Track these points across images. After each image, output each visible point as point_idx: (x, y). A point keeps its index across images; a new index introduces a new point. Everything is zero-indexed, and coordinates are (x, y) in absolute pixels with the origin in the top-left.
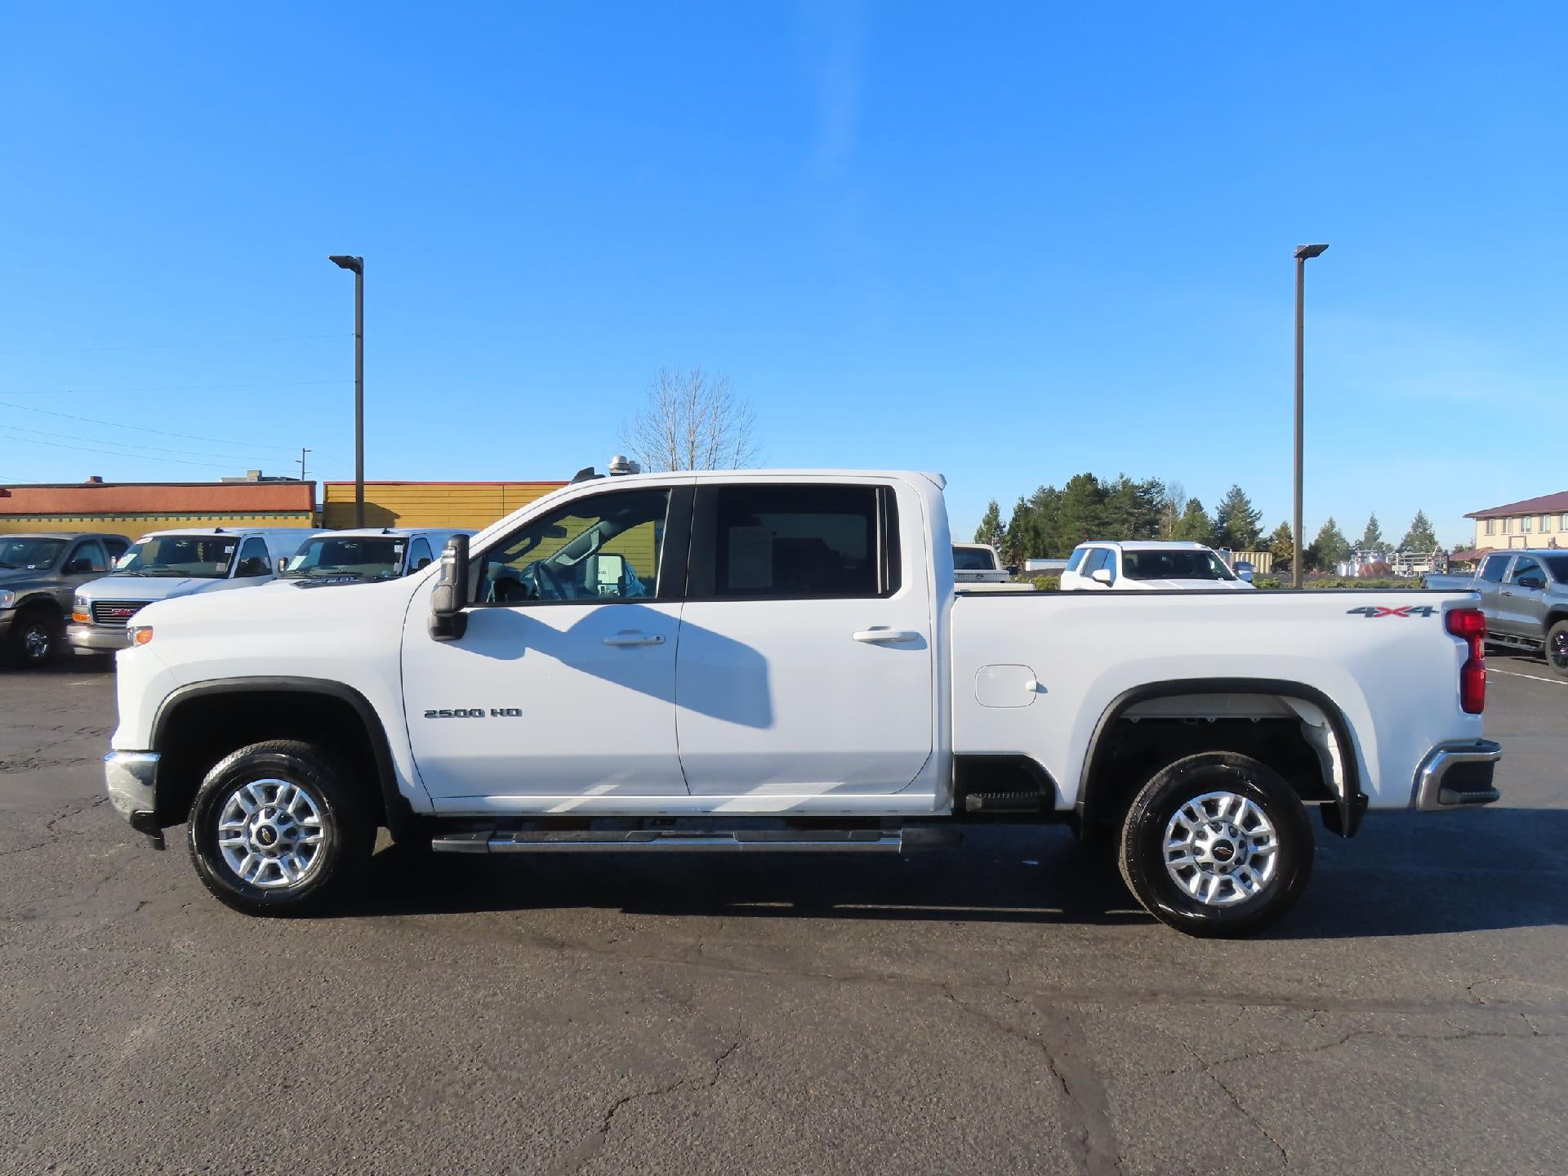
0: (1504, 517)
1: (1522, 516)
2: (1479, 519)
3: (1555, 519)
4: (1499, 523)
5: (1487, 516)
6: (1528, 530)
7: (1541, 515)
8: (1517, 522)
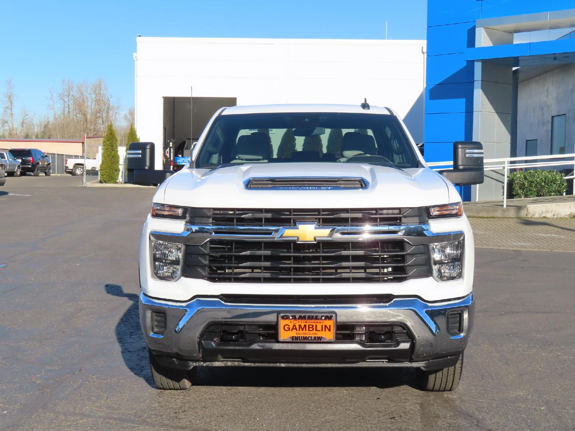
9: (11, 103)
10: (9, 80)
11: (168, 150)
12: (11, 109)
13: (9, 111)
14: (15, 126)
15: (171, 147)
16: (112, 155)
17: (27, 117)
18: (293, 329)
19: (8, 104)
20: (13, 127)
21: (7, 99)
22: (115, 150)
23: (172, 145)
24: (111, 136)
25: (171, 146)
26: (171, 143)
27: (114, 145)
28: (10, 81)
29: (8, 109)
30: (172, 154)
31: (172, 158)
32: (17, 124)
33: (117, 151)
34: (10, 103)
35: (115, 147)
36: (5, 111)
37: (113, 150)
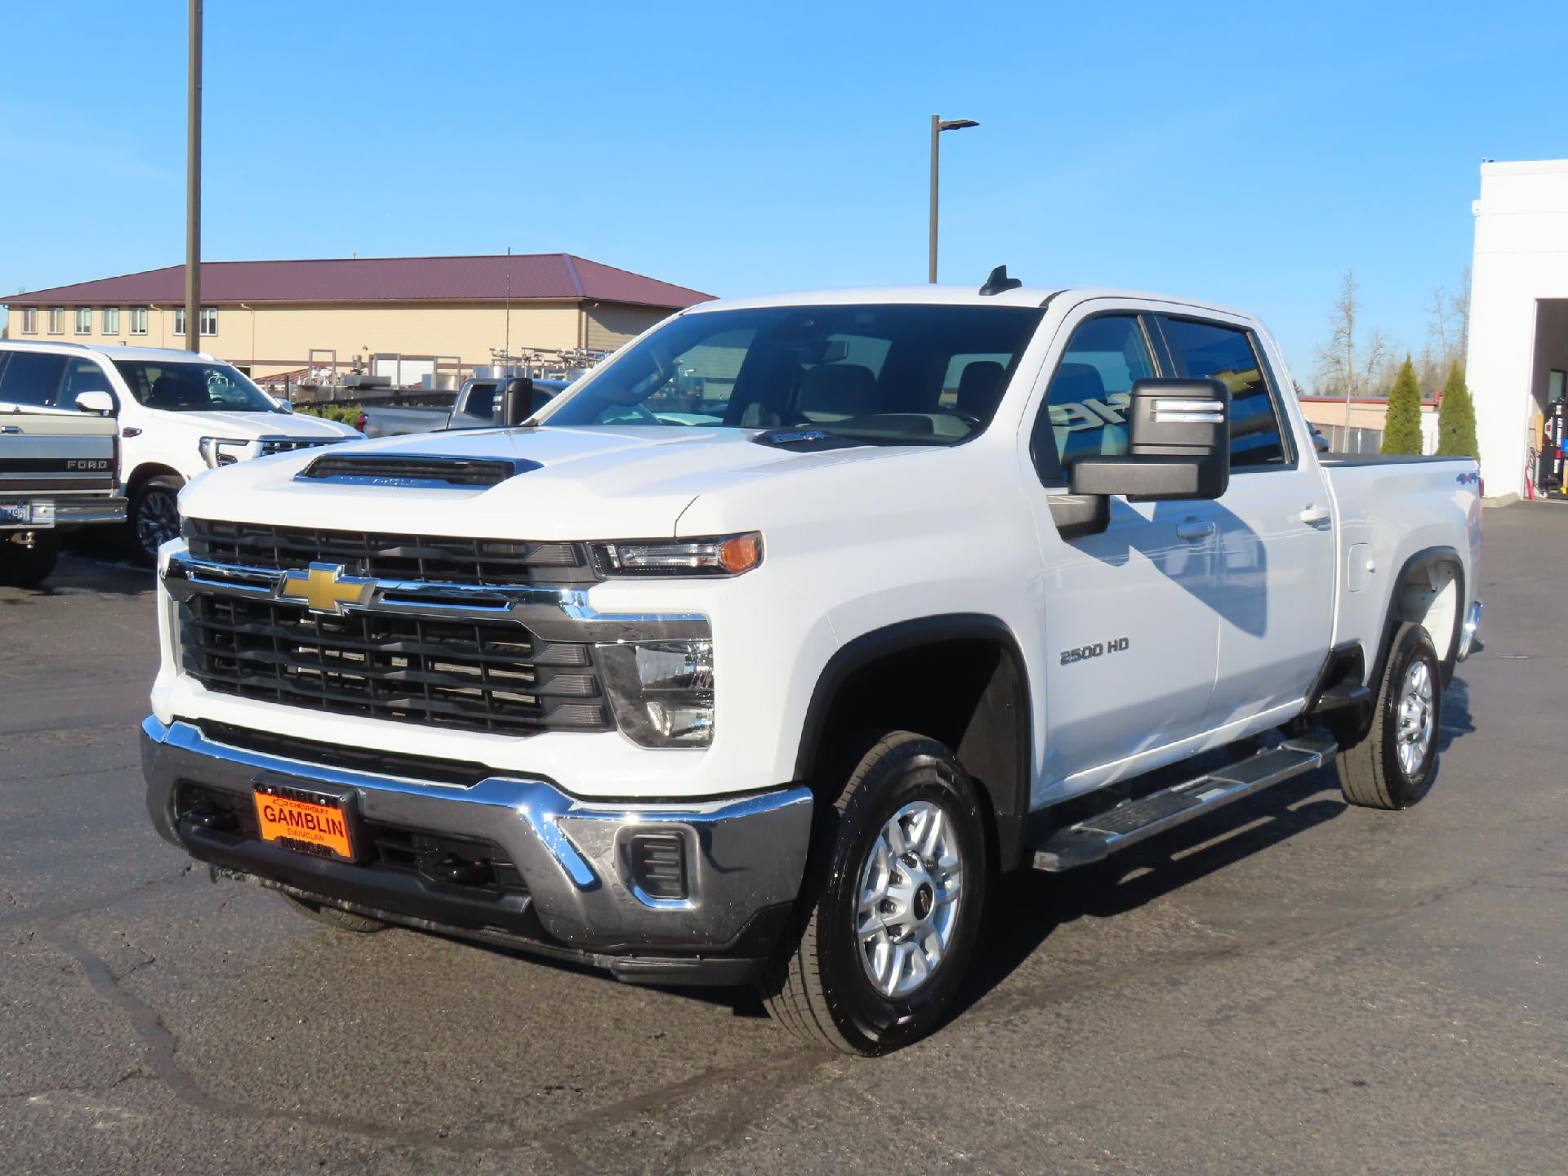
0: (51, 307)
1: (78, 307)
2: (12, 307)
3: (126, 315)
4: (43, 316)
5: (25, 303)
6: (87, 329)
7: (105, 307)
8: (70, 316)
9: (1351, 321)
10: (1348, 273)
11: (1550, 422)
12: (1349, 334)
13: (1344, 340)
14: (1355, 371)
15: (1559, 416)
16: (1405, 431)
17: (1381, 351)
18: (280, 819)
19: (1344, 324)
20: (1350, 372)
21: (1342, 314)
22: (1415, 419)
23: (1562, 410)
24: (1406, 388)
25: (1559, 413)
26: (1559, 407)
27: (1412, 408)
28: (1351, 274)
29: (1342, 334)
30: (1559, 431)
31: (1559, 442)
32: (1358, 367)
33: (1418, 422)
34: (1347, 321)
35: (1412, 414)
36: (1336, 339)
37: (1409, 421)
